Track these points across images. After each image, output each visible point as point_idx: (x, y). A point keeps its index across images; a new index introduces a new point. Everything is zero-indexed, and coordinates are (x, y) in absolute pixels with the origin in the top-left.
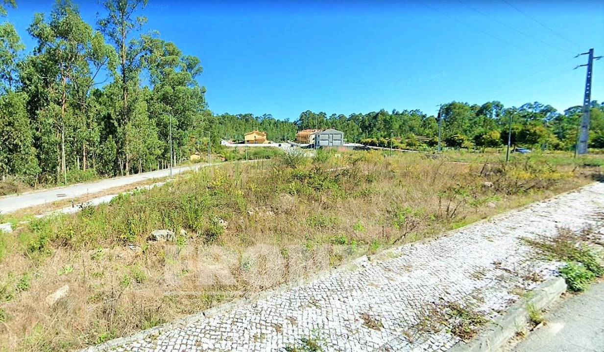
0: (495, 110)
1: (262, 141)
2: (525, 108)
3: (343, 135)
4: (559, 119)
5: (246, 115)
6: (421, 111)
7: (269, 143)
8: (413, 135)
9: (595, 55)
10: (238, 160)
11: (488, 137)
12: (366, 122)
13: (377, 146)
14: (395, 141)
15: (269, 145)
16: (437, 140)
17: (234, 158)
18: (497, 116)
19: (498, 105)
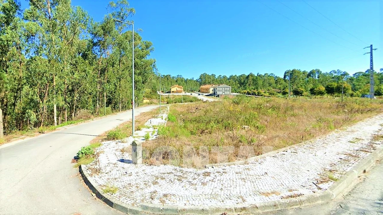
0: (317, 74)
1: (180, 92)
2: (332, 73)
3: (231, 88)
4: (351, 79)
5: (167, 76)
6: (274, 74)
7: (185, 93)
8: (271, 88)
9: (373, 48)
10: (175, 103)
11: (318, 89)
12: (242, 80)
13: (251, 95)
14: (262, 92)
15: (185, 94)
16: (288, 91)
17: (172, 102)
18: (318, 77)
19: (318, 71)
